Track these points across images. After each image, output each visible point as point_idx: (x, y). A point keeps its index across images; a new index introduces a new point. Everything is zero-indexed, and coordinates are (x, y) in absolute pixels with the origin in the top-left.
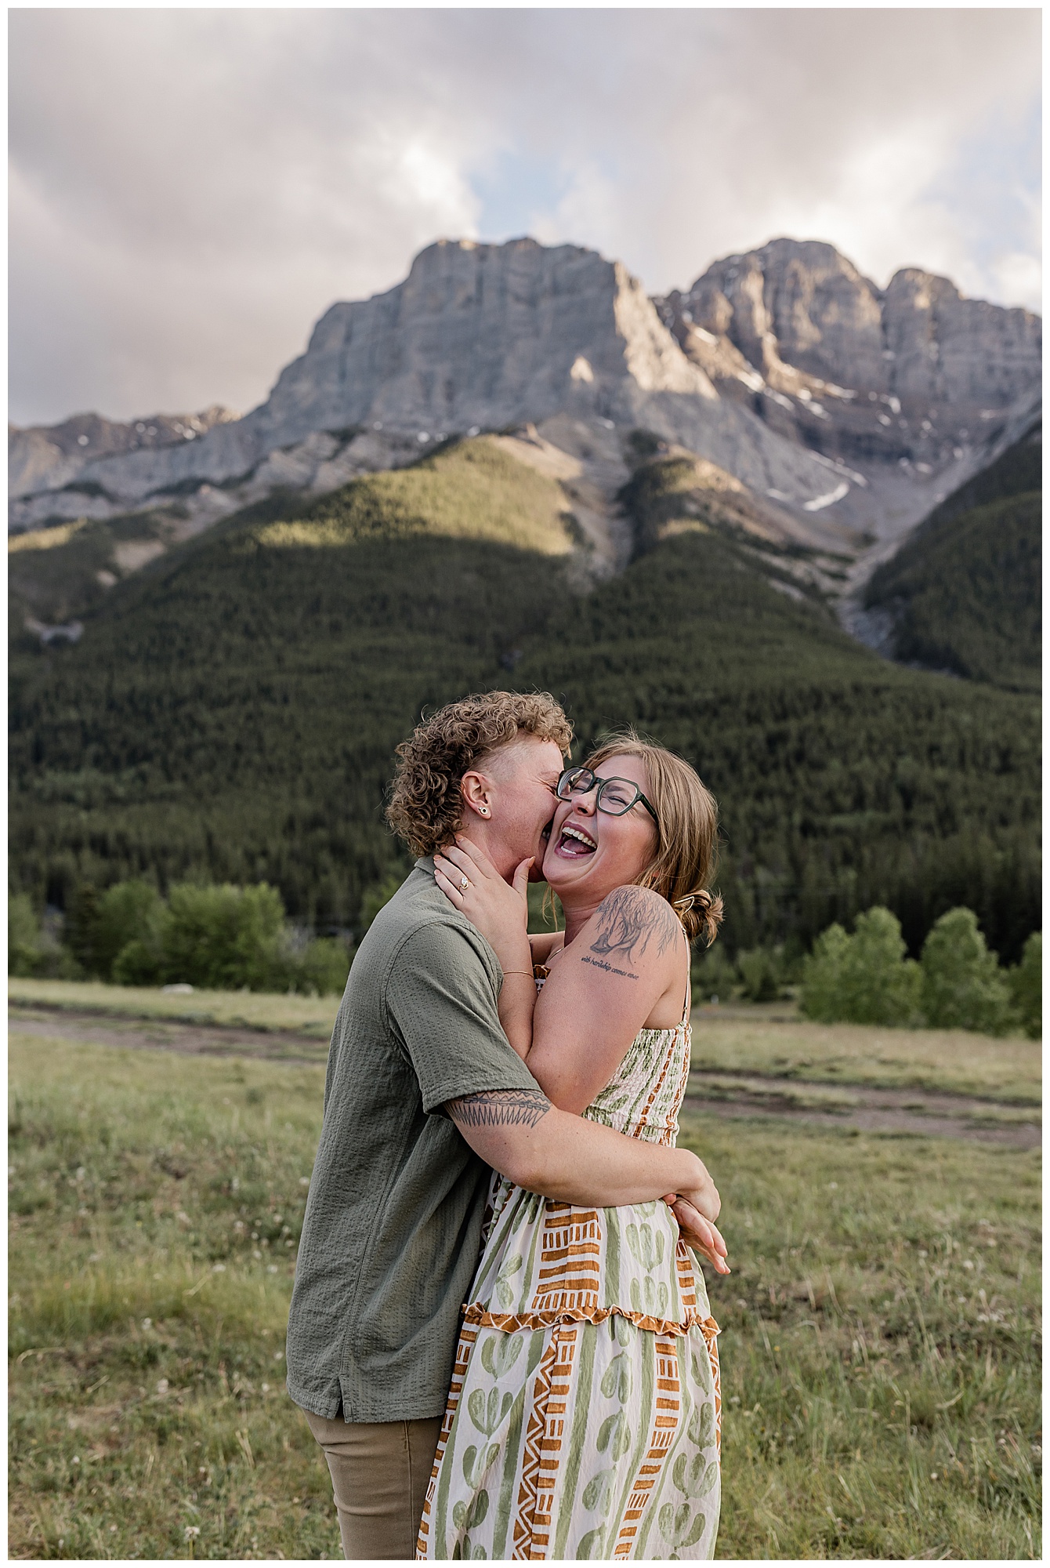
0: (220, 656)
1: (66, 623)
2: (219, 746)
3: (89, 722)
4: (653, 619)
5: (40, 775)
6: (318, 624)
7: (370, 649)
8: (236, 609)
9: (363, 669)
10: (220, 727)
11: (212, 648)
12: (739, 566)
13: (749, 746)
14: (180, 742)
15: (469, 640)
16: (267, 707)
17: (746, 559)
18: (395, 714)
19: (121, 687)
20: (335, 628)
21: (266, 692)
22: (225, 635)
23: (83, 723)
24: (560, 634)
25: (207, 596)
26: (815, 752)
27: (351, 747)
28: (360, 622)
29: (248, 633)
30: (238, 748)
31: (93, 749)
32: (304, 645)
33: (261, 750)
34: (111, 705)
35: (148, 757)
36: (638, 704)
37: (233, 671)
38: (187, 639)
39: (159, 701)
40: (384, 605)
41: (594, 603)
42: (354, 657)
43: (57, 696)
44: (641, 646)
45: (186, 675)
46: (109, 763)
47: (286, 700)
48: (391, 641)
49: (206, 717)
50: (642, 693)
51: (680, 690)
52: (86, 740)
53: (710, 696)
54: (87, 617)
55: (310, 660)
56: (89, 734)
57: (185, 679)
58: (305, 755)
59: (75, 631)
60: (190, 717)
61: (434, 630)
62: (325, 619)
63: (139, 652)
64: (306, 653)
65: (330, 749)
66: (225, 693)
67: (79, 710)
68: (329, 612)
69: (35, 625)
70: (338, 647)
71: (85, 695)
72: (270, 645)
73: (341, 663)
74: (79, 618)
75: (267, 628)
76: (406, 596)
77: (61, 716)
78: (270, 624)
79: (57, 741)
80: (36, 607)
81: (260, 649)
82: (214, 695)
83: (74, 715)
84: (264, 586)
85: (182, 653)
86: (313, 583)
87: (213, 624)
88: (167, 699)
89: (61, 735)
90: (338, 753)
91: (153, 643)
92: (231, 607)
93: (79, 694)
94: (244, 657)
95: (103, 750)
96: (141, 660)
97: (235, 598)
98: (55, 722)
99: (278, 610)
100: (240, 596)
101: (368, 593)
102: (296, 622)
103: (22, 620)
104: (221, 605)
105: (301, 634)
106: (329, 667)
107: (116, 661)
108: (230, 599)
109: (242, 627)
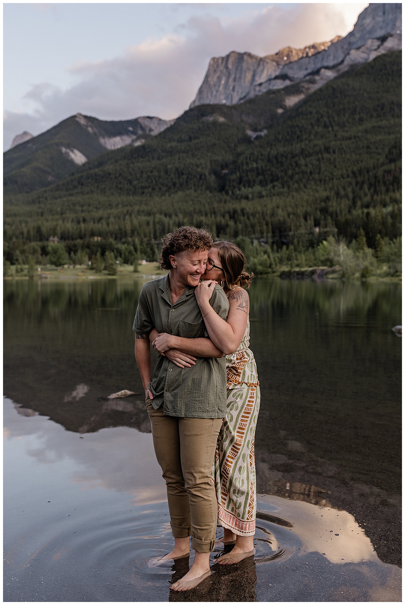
0: (313, 137)
1: (261, 130)
2: (303, 173)
3: (260, 167)
5: (240, 189)
6: (354, 119)
7: (374, 127)
8: (322, 117)
9: (369, 136)
10: (306, 165)
11: (310, 133)
14: (290, 172)
16: (326, 155)
18: (379, 154)
19: (274, 152)
20: (361, 120)
21: (327, 149)
22: (316, 128)
23: (257, 168)
25: (311, 113)
27: (355, 169)
28: (372, 116)
29: (325, 126)
30: (311, 173)
31: (261, 177)
32: (347, 129)
33: (319, 173)
34: (269, 160)
35: (277, 180)
37: (317, 142)
38: (301, 132)
39: (286, 157)
40: (382, 109)
42: (366, 131)
43: (250, 158)
45: (298, 146)
46: (263, 184)
47: (334, 152)
48: (384, 123)
49: (302, 162)
52: (258, 174)
54: (269, 127)
55: (348, 135)
56: (259, 172)
57: (297, 147)
58: (335, 174)
59: (264, 133)
60: (296, 163)
62: (357, 117)
63: (282, 138)
64: (347, 132)
65: (347, 170)
66: (311, 151)
67: (257, 163)
68: (359, 113)
69: (249, 133)
70: (360, 128)
71: (260, 157)
72: (333, 130)
73: (360, 134)
74: (266, 128)
75: (333, 123)
76: (393, 103)
77: (250, 166)
78: (334, 121)
79: (247, 176)
80: (251, 126)
81: (329, 132)
82: (307, 152)
83: (255, 165)
84: (334, 106)
85: (298, 137)
86: (354, 102)
87: (312, 124)
88: (289, 156)
89: (249, 173)
90: (350, 172)
91: (288, 134)
92: (320, 116)
93: (258, 157)
94: (322, 136)
95: (263, 178)
96: (283, 141)
97: (322, 112)
98: (248, 169)
99: (338, 115)
100: (324, 111)
101: (377, 103)
102: (345, 119)
103: (245, 131)
104: (316, 116)
105: (346, 124)
106: (355, 136)
107: (274, 143)
108: (320, 113)
109: (323, 124)
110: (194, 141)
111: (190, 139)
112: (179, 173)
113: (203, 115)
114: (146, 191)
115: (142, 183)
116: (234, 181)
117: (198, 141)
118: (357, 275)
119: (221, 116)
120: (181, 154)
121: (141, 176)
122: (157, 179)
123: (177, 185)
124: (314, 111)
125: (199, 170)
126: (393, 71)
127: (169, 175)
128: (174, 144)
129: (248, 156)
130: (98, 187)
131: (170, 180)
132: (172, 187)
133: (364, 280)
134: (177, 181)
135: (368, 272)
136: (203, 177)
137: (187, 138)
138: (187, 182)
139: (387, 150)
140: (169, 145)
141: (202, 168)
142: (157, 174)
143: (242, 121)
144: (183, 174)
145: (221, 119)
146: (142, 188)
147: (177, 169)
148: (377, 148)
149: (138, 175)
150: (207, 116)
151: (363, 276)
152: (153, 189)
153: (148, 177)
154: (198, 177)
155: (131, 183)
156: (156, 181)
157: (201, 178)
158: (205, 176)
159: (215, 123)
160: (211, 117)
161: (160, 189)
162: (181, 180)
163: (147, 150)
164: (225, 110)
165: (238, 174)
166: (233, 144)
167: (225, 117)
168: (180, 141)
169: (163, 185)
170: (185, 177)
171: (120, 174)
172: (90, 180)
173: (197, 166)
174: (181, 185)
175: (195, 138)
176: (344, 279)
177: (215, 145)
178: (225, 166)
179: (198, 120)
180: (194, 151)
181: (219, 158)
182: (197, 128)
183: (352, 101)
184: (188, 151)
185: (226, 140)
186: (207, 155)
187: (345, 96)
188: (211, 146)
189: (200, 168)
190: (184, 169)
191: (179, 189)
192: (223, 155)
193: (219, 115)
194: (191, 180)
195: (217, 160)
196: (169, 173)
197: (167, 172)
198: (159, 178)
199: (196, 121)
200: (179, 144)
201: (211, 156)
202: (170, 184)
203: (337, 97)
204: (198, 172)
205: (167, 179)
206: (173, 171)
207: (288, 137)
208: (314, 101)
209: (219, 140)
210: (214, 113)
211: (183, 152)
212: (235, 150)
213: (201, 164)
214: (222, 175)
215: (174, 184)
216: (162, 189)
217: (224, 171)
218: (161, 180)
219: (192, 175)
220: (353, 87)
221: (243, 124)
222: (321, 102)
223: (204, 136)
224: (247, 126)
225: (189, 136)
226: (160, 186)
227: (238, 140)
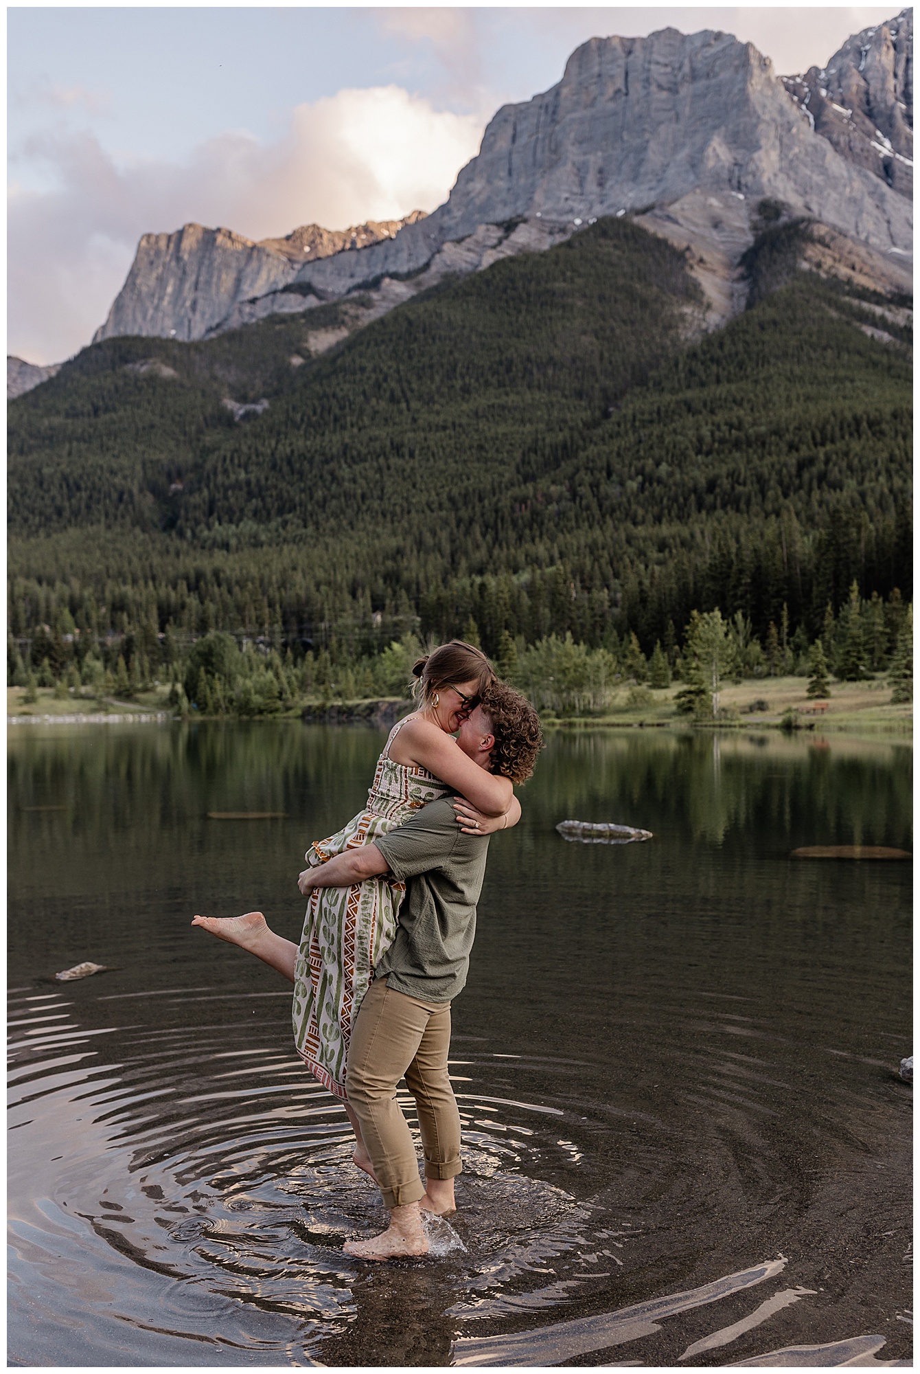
0: (366, 420)
1: (255, 401)
2: (347, 495)
3: (253, 480)
4: (741, 365)
5: (209, 528)
6: (452, 387)
7: (493, 406)
8: (385, 380)
9: (482, 425)
10: (354, 481)
11: (362, 412)
12: (834, 314)
13: (779, 473)
14: (319, 494)
15: (579, 394)
16: (394, 461)
17: (840, 308)
18: (502, 462)
19: (284, 449)
20: (466, 390)
21: (397, 449)
22: (374, 401)
23: (248, 483)
24: (658, 384)
25: (363, 369)
26: (835, 474)
27: (455, 491)
28: (487, 384)
29: (393, 399)
30: (364, 497)
32: (437, 407)
33: (381, 498)
34: (274, 467)
35: (292, 509)
36: (700, 440)
37: (376, 432)
38: (342, 408)
39: (311, 461)
40: (508, 370)
41: (693, 355)
42: (477, 415)
43: (232, 460)
44: (721, 390)
45: (336, 438)
46: (261, 516)
47: (412, 455)
48: (512, 399)
49: (345, 472)
50: (705, 432)
51: (739, 427)
52: (250, 495)
53: (763, 429)
54: (274, 395)
55: (439, 420)
56: (253, 491)
57: (333, 441)
58: (414, 501)
59: (262, 406)
60: (332, 473)
61: (550, 388)
62: (458, 384)
63: (302, 420)
64: (438, 413)
65: (438, 495)
66: (364, 451)
67: (247, 472)
68: (463, 377)
69: (230, 404)
70: (465, 407)
71: (254, 457)
72: (409, 409)
73: (464, 421)
74: (266, 396)
75: (409, 394)
76: (529, 359)
77: (233, 477)
78: (412, 391)
79: (226, 498)
80: (232, 388)
81: (401, 412)
82: (355, 453)
83: (243, 476)
84: (410, 357)
85: (336, 420)
86: (451, 352)
87: (364, 393)
88: (318, 458)
89: (230, 493)
90: (445, 496)
91: (315, 413)
92: (381, 377)
93: (249, 458)
94: (386, 420)
95: (260, 504)
96: (304, 426)
97: (385, 369)
98: (227, 483)
99: (420, 378)
100: (390, 368)
101: (497, 358)
102: (434, 387)
103: (219, 400)
104: (373, 376)
105: (436, 398)
106: (454, 424)
107: (283, 429)
108: (381, 371)
109: (388, 394)
110: (107, 417)
111: (96, 411)
112: (72, 486)
113: (125, 360)
116: (196, 507)
117: (114, 415)
119: (167, 365)
120: (75, 444)
123: (67, 513)
124: (370, 366)
125: (117, 480)
126: (529, 295)
127: (48, 491)
128: (57, 421)
129: (229, 455)
131: (48, 502)
132: (55, 517)
134: (67, 504)
136: (126, 497)
137: (89, 407)
138: (88, 507)
139: (518, 455)
140: (46, 422)
141: (125, 477)
143: (214, 378)
144: (79, 488)
145: (167, 372)
147: (65, 478)
148: (497, 451)
150: (134, 361)
154: (115, 496)
157: (121, 499)
158: (131, 495)
159: (152, 379)
160: (142, 365)
161: (26, 520)
162: (74, 501)
164: (176, 352)
165: (206, 492)
166: (193, 428)
167: (175, 369)
168: (73, 414)
170: (84, 495)
173: (113, 472)
174: (76, 513)
175: (107, 410)
177: (152, 426)
178: (175, 474)
179: (113, 369)
180: (105, 438)
181: (163, 457)
182: (112, 388)
183: (448, 349)
184: (90, 437)
185: (177, 418)
186: (135, 450)
187: (434, 339)
188: (144, 428)
189: (120, 476)
190: (81, 477)
191: (70, 521)
192: (171, 451)
193: (163, 362)
194: (98, 501)
195: (158, 461)
196: (45, 486)
197: (41, 484)
198: (22, 495)
199: (109, 372)
200: (70, 421)
201: (144, 452)
202: (49, 511)
203: (416, 339)
204: (114, 486)
205: (43, 498)
206: (56, 482)
207: (314, 419)
208: (368, 344)
209: (162, 416)
210: (150, 357)
211: (78, 440)
212: (199, 440)
213: (121, 469)
214: (170, 494)
215: (59, 512)
216: (30, 522)
217: (173, 486)
218: (27, 501)
219: (100, 492)
220: (450, 322)
221: (215, 386)
222: (383, 347)
223: (128, 407)
224: (226, 390)
225: (93, 404)
226: (26, 513)
227: (205, 419)
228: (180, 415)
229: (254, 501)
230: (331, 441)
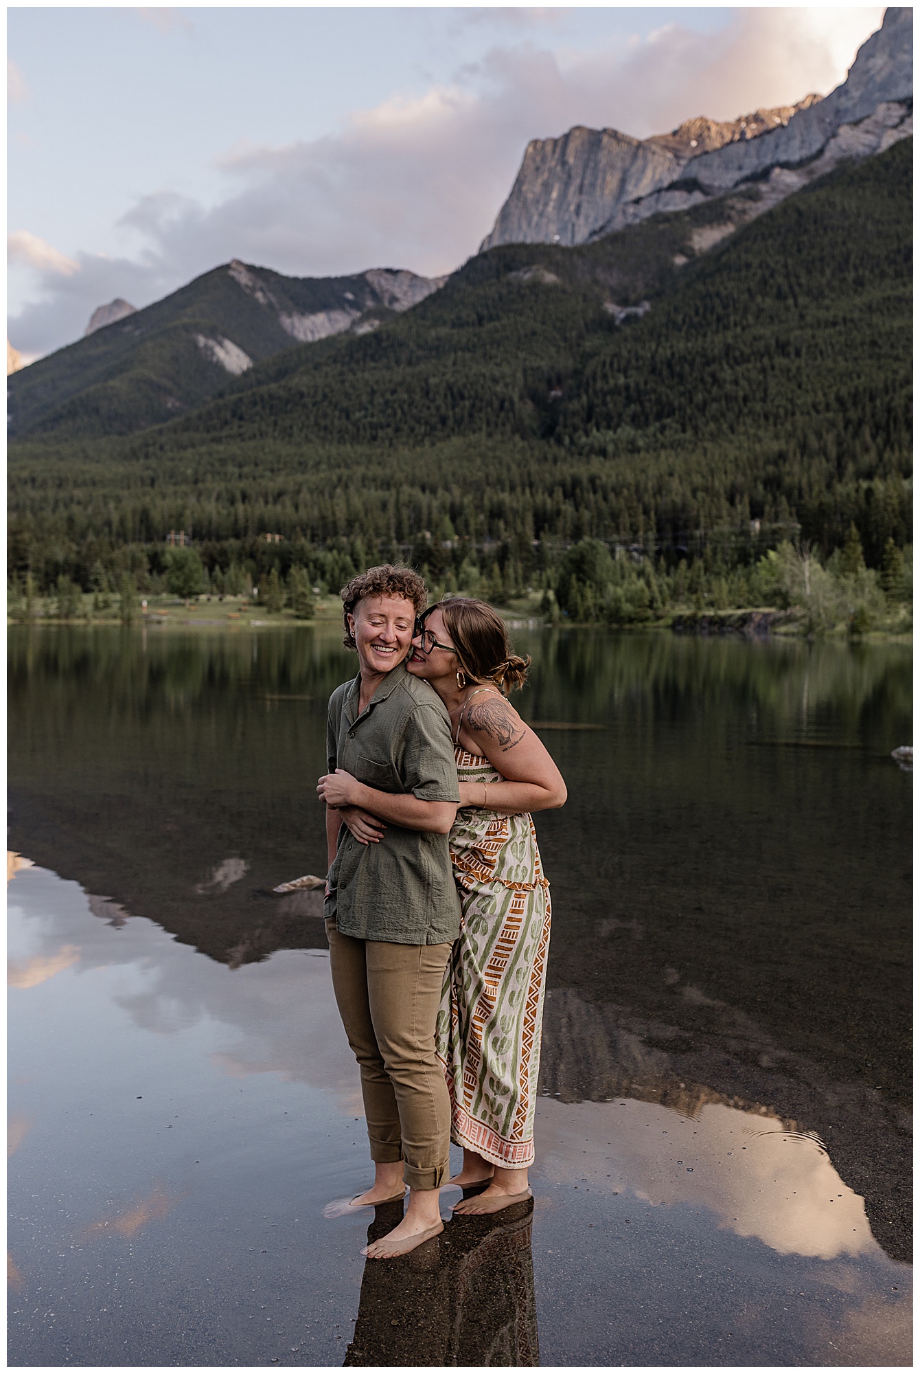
0: (751, 319)
1: (636, 304)
2: (728, 398)
3: (632, 385)
5: (587, 434)
6: (844, 280)
7: (889, 298)
8: (772, 276)
9: (876, 319)
10: (736, 382)
11: (746, 311)
14: (699, 397)
16: (779, 361)
19: (664, 352)
20: (859, 282)
21: (782, 348)
22: (759, 299)
23: (627, 388)
25: (748, 266)
27: (844, 392)
28: (883, 275)
29: (780, 296)
30: (745, 399)
31: (634, 407)
32: (827, 302)
33: (764, 400)
34: (653, 370)
35: (671, 414)
37: (760, 331)
38: (725, 307)
39: (692, 364)
42: (870, 308)
43: (611, 365)
45: (718, 339)
46: (639, 421)
47: (798, 354)
49: (727, 374)
52: (629, 400)
54: (656, 297)
55: (829, 315)
56: (632, 396)
57: (715, 342)
58: (799, 402)
59: (643, 308)
60: (713, 376)
62: (851, 276)
63: (684, 321)
64: (828, 308)
65: (825, 395)
66: (747, 351)
67: (626, 377)
68: (856, 268)
69: (611, 308)
70: (857, 300)
71: (633, 362)
73: (856, 315)
74: (647, 298)
75: (797, 289)
77: (612, 382)
78: (800, 285)
79: (605, 404)
80: (614, 292)
81: (787, 309)
82: (737, 354)
83: (622, 380)
84: (799, 251)
85: (719, 319)
86: (844, 243)
87: (749, 290)
88: (699, 360)
89: (608, 398)
90: (832, 396)
91: (697, 313)
92: (767, 273)
93: (629, 362)
94: (771, 318)
95: (639, 409)
96: (685, 328)
97: (772, 264)
98: (606, 388)
99: (809, 272)
100: (777, 262)
101: (895, 246)
102: (824, 281)
103: (600, 304)
104: (760, 272)
105: (826, 292)
106: (844, 319)
107: (664, 331)
108: (768, 266)
109: (775, 290)
110: (489, 326)
111: (480, 320)
112: (455, 395)
113: (509, 268)
114: (381, 433)
115: (372, 416)
116: (574, 414)
117: (497, 324)
118: (841, 627)
119: (550, 271)
120: (460, 354)
121: (371, 402)
122: (406, 407)
123: (450, 422)
124: (755, 262)
125: (499, 388)
127: (433, 401)
128: (444, 331)
129: (608, 360)
130: (275, 424)
131: (433, 411)
132: (439, 426)
133: (856, 638)
134: (451, 413)
135: (864, 622)
136: (507, 404)
137: (474, 317)
138: (471, 416)
140: (433, 333)
141: (506, 385)
142: (405, 396)
143: (596, 282)
144: (462, 397)
145: (550, 278)
146: (373, 426)
147: (450, 387)
148: (892, 346)
149: (365, 398)
150: (517, 269)
151: (854, 629)
152: (397, 430)
153: (387, 403)
154: (496, 404)
155: (348, 417)
156: (403, 413)
157: (502, 407)
158: (512, 403)
159: (535, 286)
160: (525, 272)
161: (412, 429)
162: (457, 410)
163: (384, 344)
164: (559, 257)
165: (584, 398)
166: (574, 334)
167: (558, 274)
168: (459, 324)
169: (418, 421)
170: (467, 403)
171: (325, 396)
172: (258, 408)
173: (495, 381)
174: (459, 422)
175: (491, 319)
176: (812, 637)
177: (534, 333)
178: (555, 380)
179: (498, 278)
180: (488, 347)
181: (543, 363)
182: (496, 296)
183: (840, 240)
184: (474, 346)
185: (558, 324)
186: (517, 357)
187: (825, 229)
188: (526, 336)
189: (501, 384)
190: (465, 386)
191: (453, 430)
192: (551, 357)
193: (546, 268)
194: (480, 410)
195: (539, 368)
196: (431, 395)
197: (427, 394)
198: (410, 405)
199: (494, 280)
200: (455, 331)
201: (525, 360)
202: (434, 420)
203: (806, 231)
204: (496, 394)
205: (428, 408)
206: (442, 391)
207: (696, 320)
208: (755, 239)
209: (544, 323)
210: (534, 263)
211: (463, 349)
212: (579, 345)
213: (503, 377)
214: (550, 401)
215: (443, 421)
216: (417, 431)
217: (553, 393)
218: (414, 411)
219: (482, 400)
220: (844, 210)
221: (597, 289)
222: (770, 242)
223: (511, 315)
224: (607, 293)
225: (477, 314)
226: (412, 423)
227: (586, 324)
228: (561, 321)
229: (633, 406)
230: (713, 342)
